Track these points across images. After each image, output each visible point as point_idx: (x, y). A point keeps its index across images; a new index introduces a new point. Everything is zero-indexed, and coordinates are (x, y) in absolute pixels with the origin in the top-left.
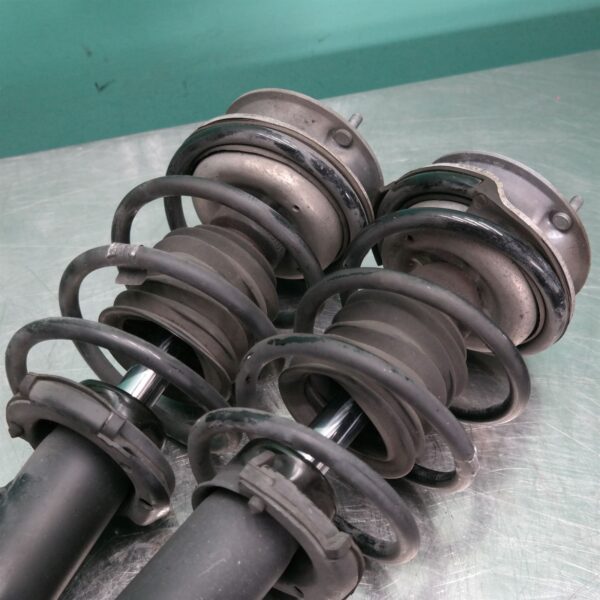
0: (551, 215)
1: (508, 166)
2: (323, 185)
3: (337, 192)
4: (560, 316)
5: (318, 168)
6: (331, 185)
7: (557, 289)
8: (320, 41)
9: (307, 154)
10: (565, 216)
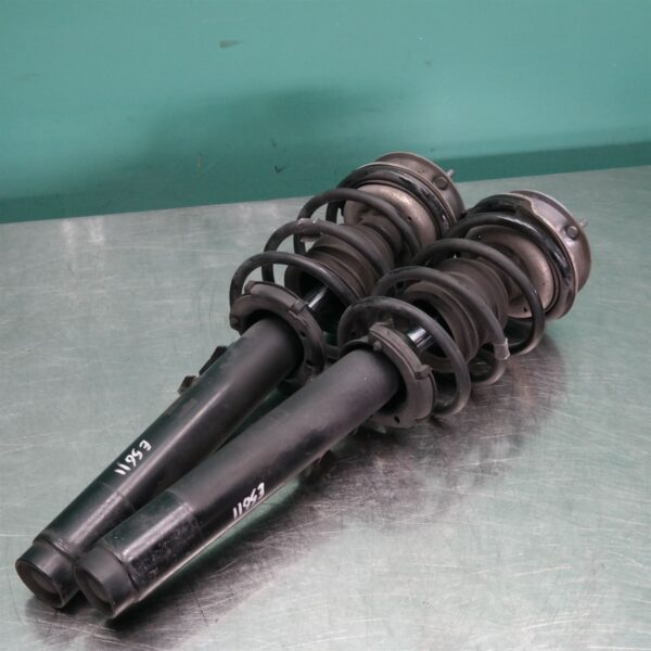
0: (566, 228)
1: (541, 198)
2: (427, 205)
3: (435, 209)
4: (567, 285)
5: (424, 193)
6: (432, 204)
7: (565, 265)
8: (432, 150)
9: (419, 185)
10: (574, 228)
